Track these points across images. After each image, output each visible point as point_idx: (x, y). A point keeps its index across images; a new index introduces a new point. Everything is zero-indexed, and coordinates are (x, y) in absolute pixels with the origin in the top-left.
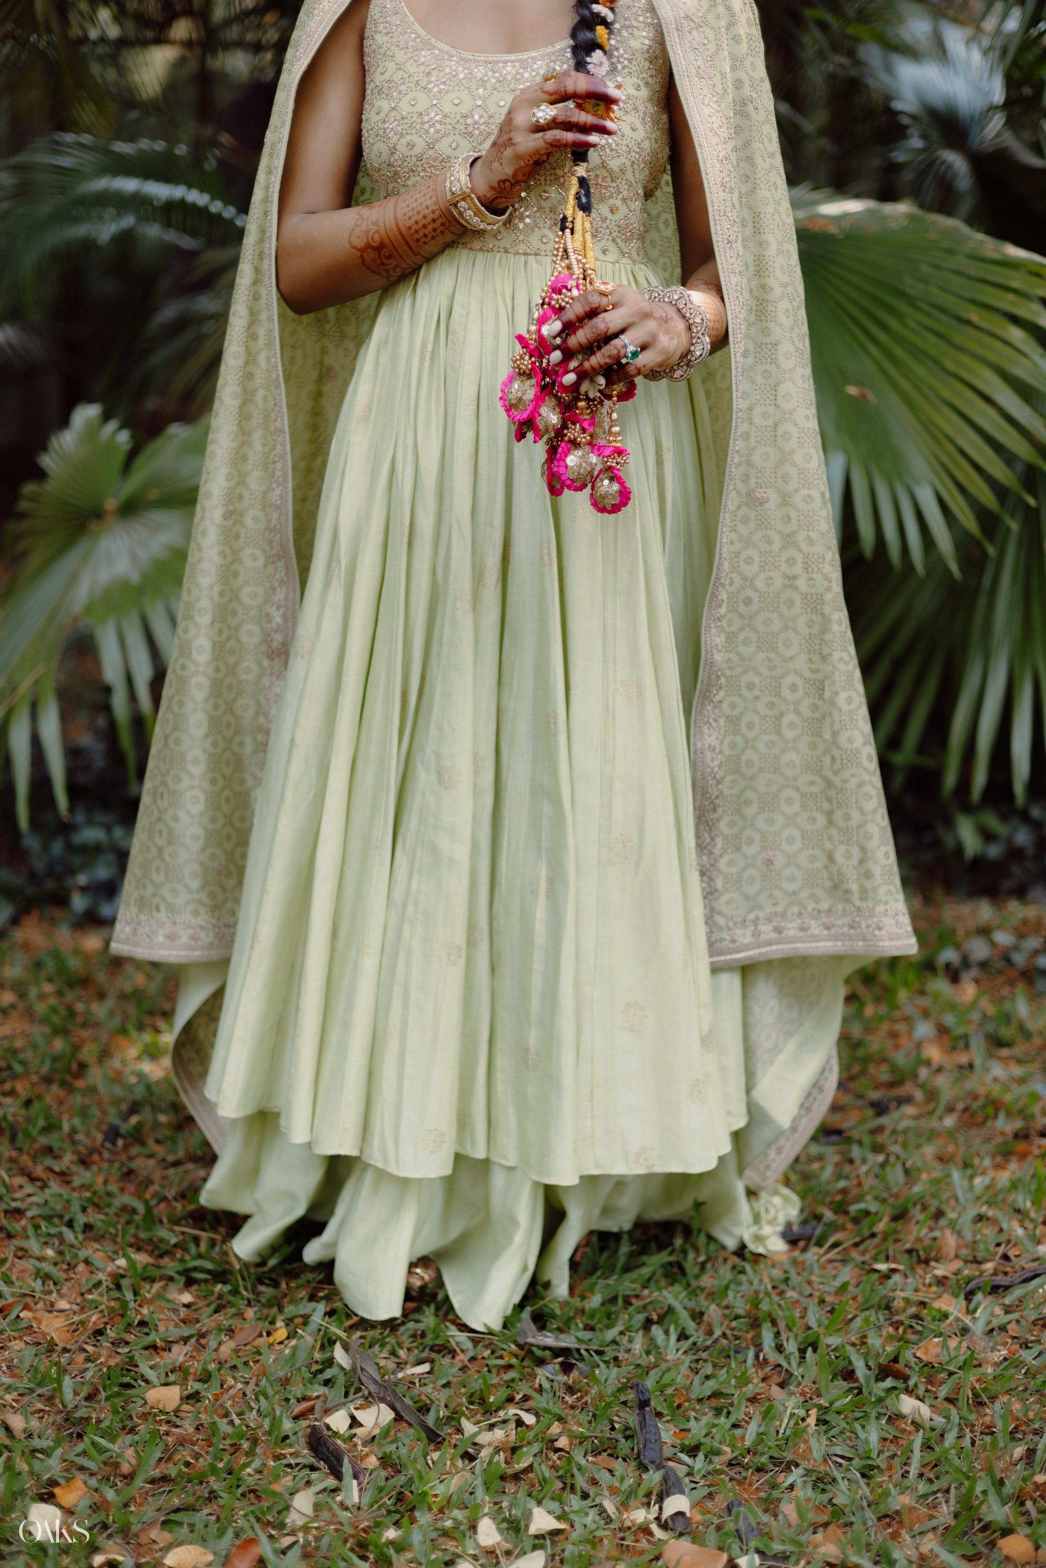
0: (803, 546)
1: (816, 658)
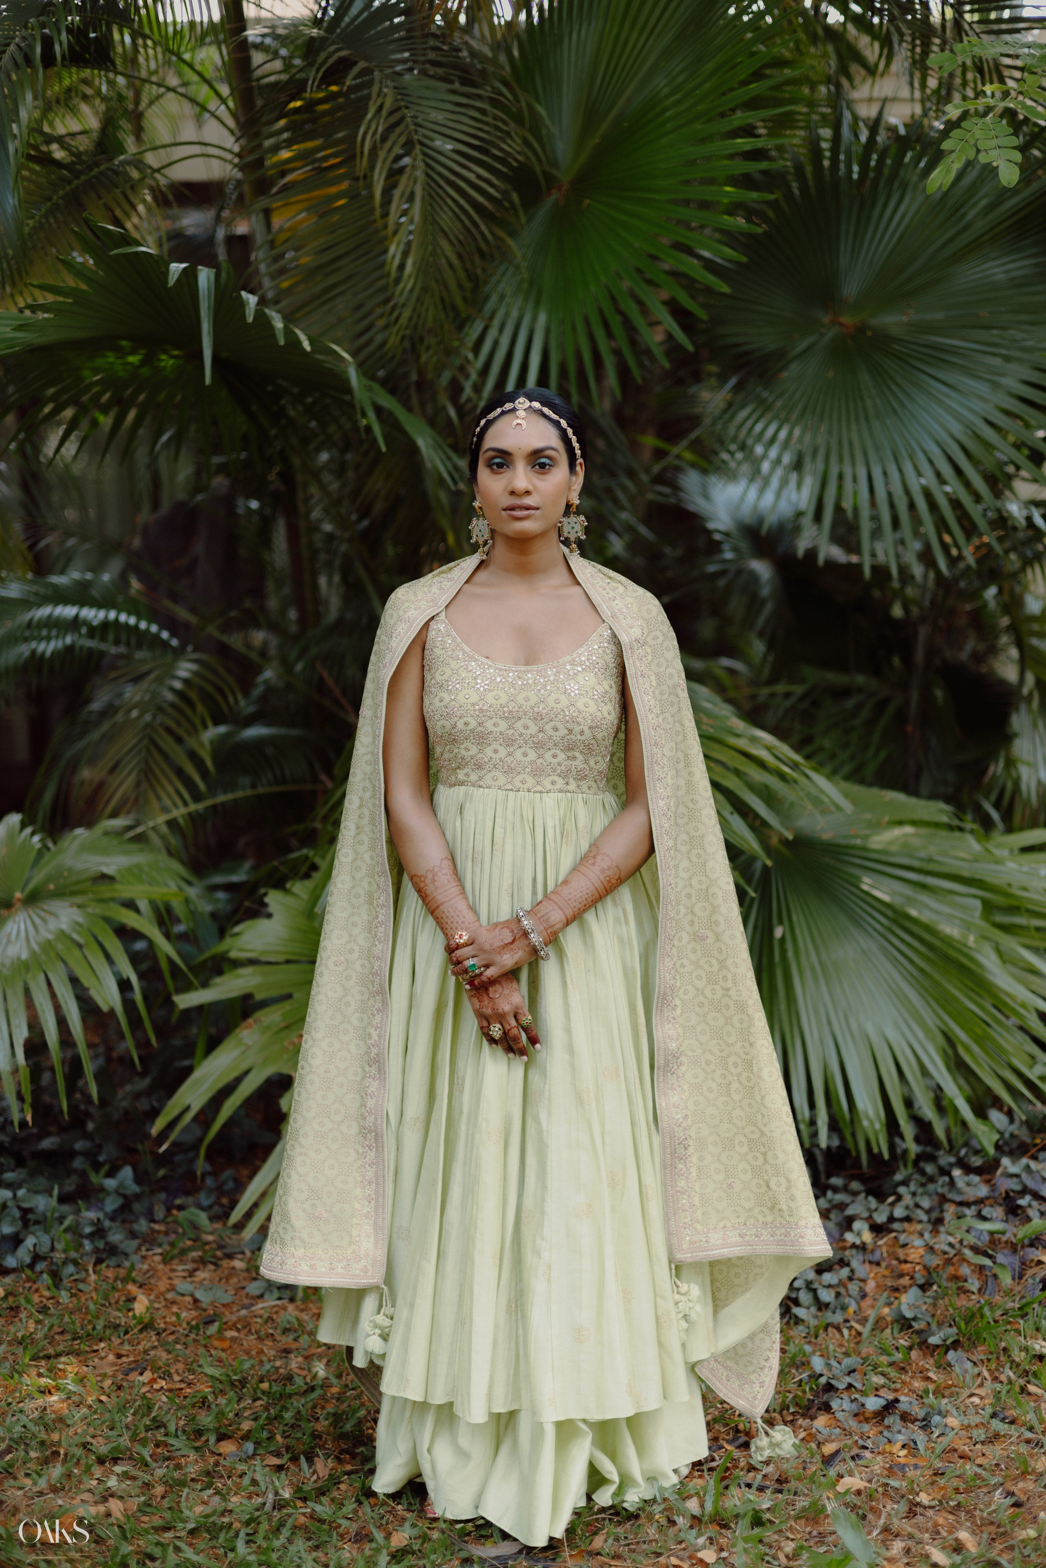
0: (731, 968)
1: (747, 1044)
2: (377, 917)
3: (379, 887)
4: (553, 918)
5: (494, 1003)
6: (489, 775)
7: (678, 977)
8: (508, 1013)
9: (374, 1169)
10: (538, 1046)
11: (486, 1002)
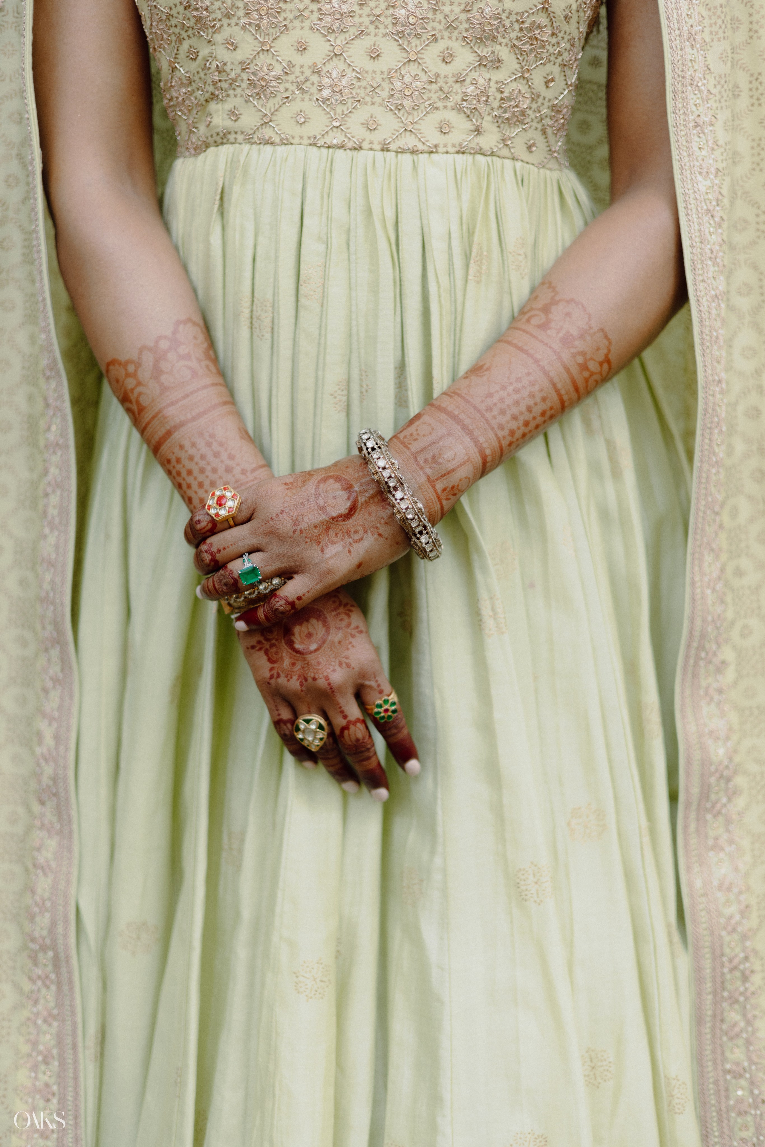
2: (46, 472)
3: (47, 405)
4: (448, 455)
5: (307, 664)
6: (288, 111)
7: (729, 598)
8: (340, 689)
9: (54, 1030)
10: (413, 764)
11: (287, 662)
